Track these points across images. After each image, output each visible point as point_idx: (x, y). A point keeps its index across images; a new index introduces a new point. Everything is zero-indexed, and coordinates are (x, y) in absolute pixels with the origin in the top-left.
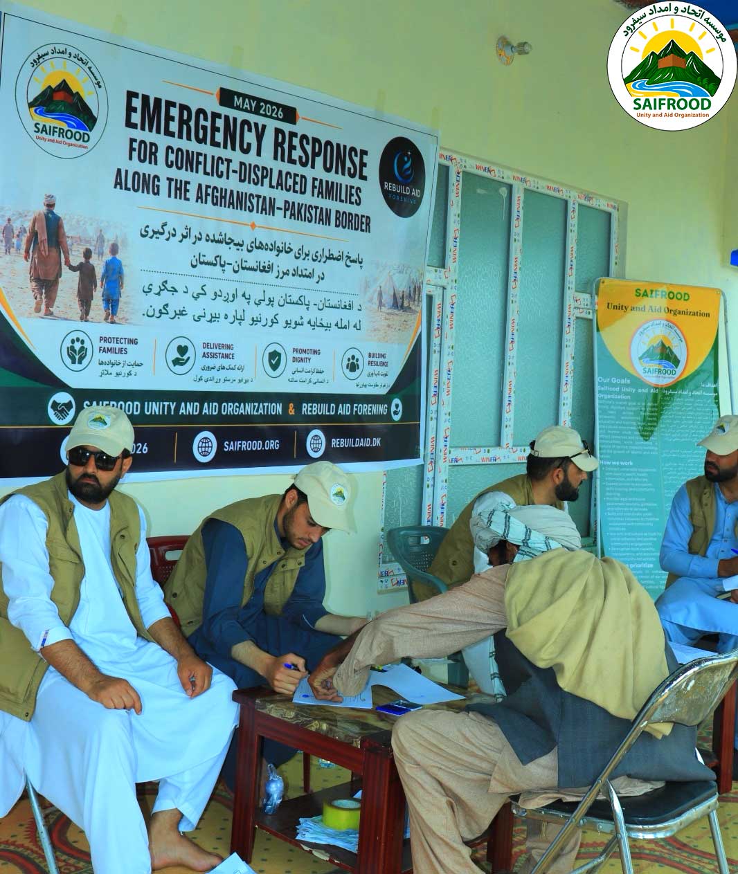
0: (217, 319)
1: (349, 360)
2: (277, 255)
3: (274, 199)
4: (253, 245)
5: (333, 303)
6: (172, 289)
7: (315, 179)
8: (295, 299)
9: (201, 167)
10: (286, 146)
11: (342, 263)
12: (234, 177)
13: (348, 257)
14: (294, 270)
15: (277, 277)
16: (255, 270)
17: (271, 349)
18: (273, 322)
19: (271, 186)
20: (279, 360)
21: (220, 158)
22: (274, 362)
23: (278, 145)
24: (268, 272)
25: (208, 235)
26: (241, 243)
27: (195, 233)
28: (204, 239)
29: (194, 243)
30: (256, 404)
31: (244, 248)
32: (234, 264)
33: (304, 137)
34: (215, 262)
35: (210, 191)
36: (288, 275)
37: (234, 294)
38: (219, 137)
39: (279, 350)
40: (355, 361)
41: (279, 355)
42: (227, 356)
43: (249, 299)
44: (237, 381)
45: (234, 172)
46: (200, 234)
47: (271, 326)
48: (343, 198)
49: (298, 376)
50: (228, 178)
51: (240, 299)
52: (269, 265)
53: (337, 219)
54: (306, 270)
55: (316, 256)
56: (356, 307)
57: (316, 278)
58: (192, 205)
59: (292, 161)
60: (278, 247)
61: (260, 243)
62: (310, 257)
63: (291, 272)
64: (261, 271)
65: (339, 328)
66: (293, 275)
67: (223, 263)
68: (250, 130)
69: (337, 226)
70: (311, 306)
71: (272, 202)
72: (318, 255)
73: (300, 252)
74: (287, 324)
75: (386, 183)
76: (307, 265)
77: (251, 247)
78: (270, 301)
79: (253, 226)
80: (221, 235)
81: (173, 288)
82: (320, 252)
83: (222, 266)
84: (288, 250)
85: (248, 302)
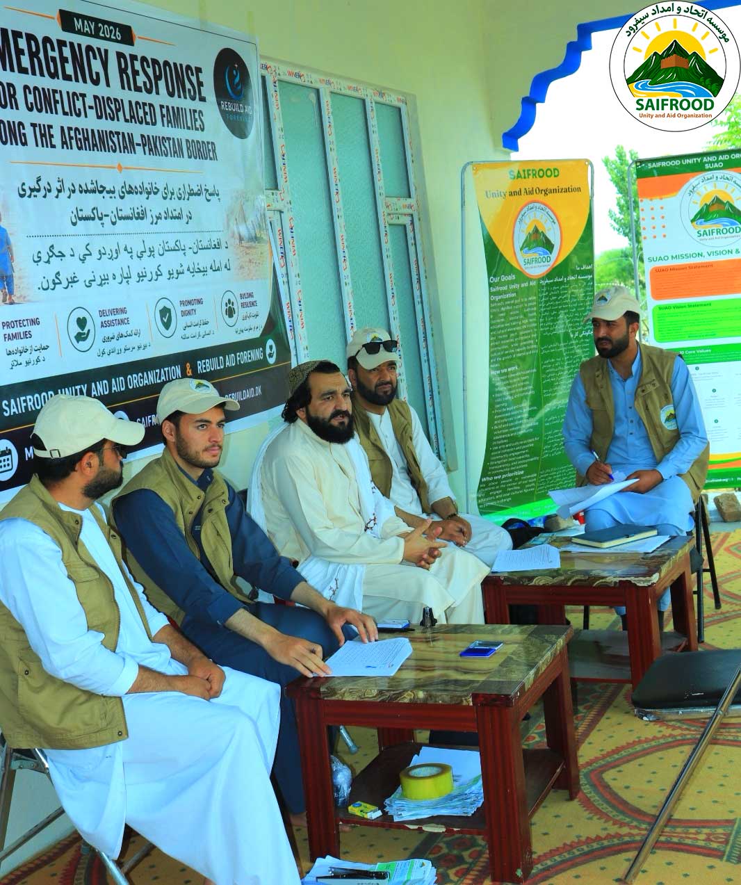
0: (106, 281)
1: (226, 305)
2: (148, 198)
3: (132, 134)
4: (124, 190)
5: (205, 244)
6: (60, 254)
7: (162, 107)
8: (172, 245)
9: (59, 106)
10: (129, 71)
11: (202, 198)
12: (92, 113)
13: (207, 190)
14: (165, 213)
15: (152, 223)
16: (131, 218)
17: (160, 306)
18: (157, 275)
19: (126, 121)
20: (170, 318)
21: (74, 94)
22: (165, 320)
23: (122, 71)
24: (142, 218)
25: (80, 186)
26: (112, 189)
27: (67, 185)
28: (77, 191)
29: (69, 197)
30: (158, 371)
31: (116, 194)
32: (110, 214)
33: (144, 59)
34: (92, 216)
35: (72, 133)
36: (161, 219)
37: (116, 250)
38: (69, 69)
39: (169, 306)
40: (231, 305)
41: (169, 311)
42: (122, 322)
43: (131, 252)
44: (137, 348)
45: (91, 107)
46: (73, 185)
47: (156, 280)
48: (189, 125)
49: (190, 332)
50: (86, 116)
51: (123, 254)
52: (142, 210)
53: (188, 149)
54: (175, 210)
55: (180, 194)
56: (224, 245)
57: (185, 219)
58: (60, 153)
59: (138, 89)
60: (146, 188)
61: (130, 186)
62: (175, 196)
63: (163, 215)
64: (137, 219)
65: (214, 271)
66: (166, 218)
67: (100, 216)
68: (95, 58)
69: (190, 157)
70: (187, 251)
71: (131, 137)
72: (181, 192)
73: (166, 191)
74: (170, 274)
75: (222, 102)
76: (174, 205)
77: (123, 192)
78: (151, 252)
79: (120, 168)
80: (92, 184)
81: (60, 252)
82: (182, 189)
83: (100, 219)
84: (156, 190)
85: (131, 257)
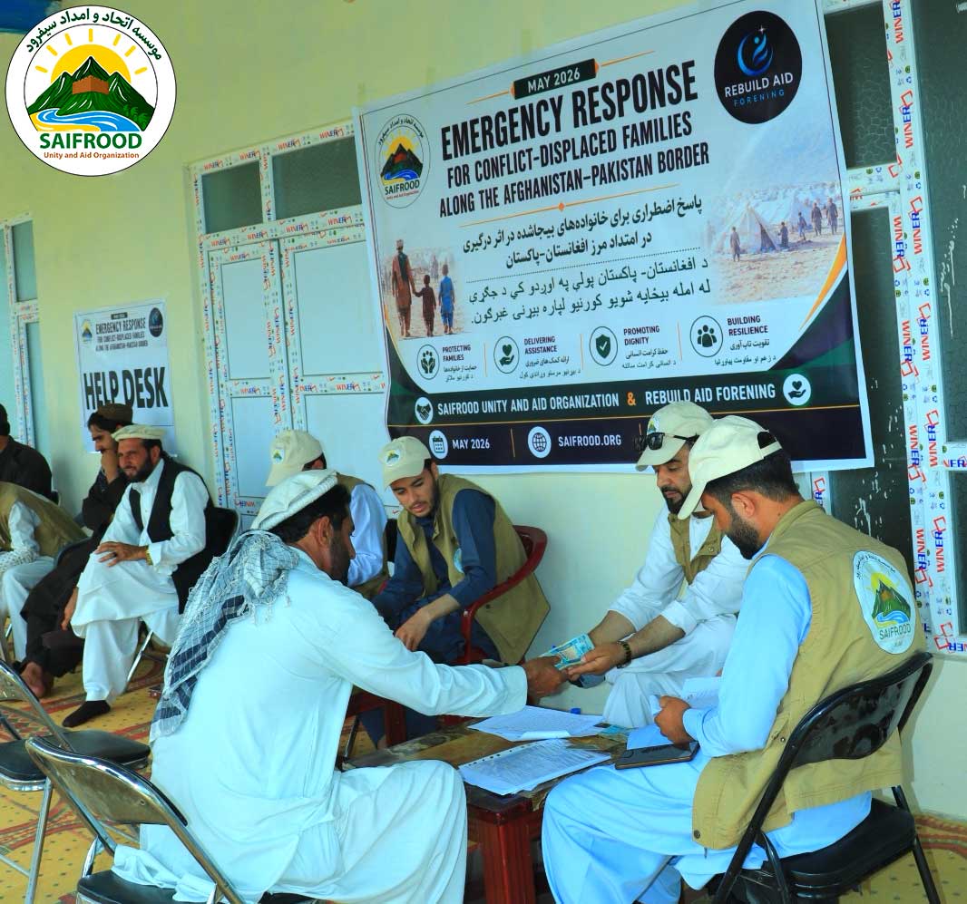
0: (536, 314)
1: (700, 332)
2: (591, 230)
3: (580, 170)
4: (564, 227)
5: (667, 266)
6: (493, 294)
7: (626, 128)
8: (618, 273)
9: (505, 168)
10: (587, 106)
11: (674, 212)
12: (536, 164)
13: (681, 204)
14: (612, 240)
15: (593, 254)
16: (569, 253)
17: (597, 335)
18: (596, 305)
19: (576, 157)
20: (609, 345)
21: (521, 152)
22: (603, 349)
24: (582, 251)
25: (519, 233)
26: (551, 229)
27: (507, 234)
28: (516, 237)
29: (507, 244)
30: (587, 396)
31: (555, 233)
32: (546, 252)
34: (528, 257)
35: (515, 188)
36: (606, 247)
37: (550, 284)
38: (518, 131)
39: (607, 334)
40: (708, 332)
41: (608, 339)
42: (549, 349)
43: (567, 285)
44: (562, 374)
45: (536, 159)
46: (512, 233)
47: (594, 310)
48: (666, 134)
50: (530, 168)
51: (558, 289)
52: (583, 243)
53: (661, 162)
54: (627, 236)
55: (638, 216)
56: (699, 263)
57: (641, 242)
58: (503, 209)
59: (595, 120)
60: (590, 221)
61: (571, 222)
62: (629, 220)
63: (609, 243)
64: (575, 252)
65: (679, 295)
66: (612, 246)
67: (536, 255)
68: (546, 108)
69: (662, 171)
70: (639, 277)
71: (578, 174)
72: (640, 214)
73: (618, 217)
74: (613, 303)
76: (628, 230)
77: (562, 230)
78: (589, 282)
79: (561, 207)
80: (531, 228)
81: (493, 292)
82: (643, 210)
83: (536, 258)
84: (601, 220)
85: (567, 289)
